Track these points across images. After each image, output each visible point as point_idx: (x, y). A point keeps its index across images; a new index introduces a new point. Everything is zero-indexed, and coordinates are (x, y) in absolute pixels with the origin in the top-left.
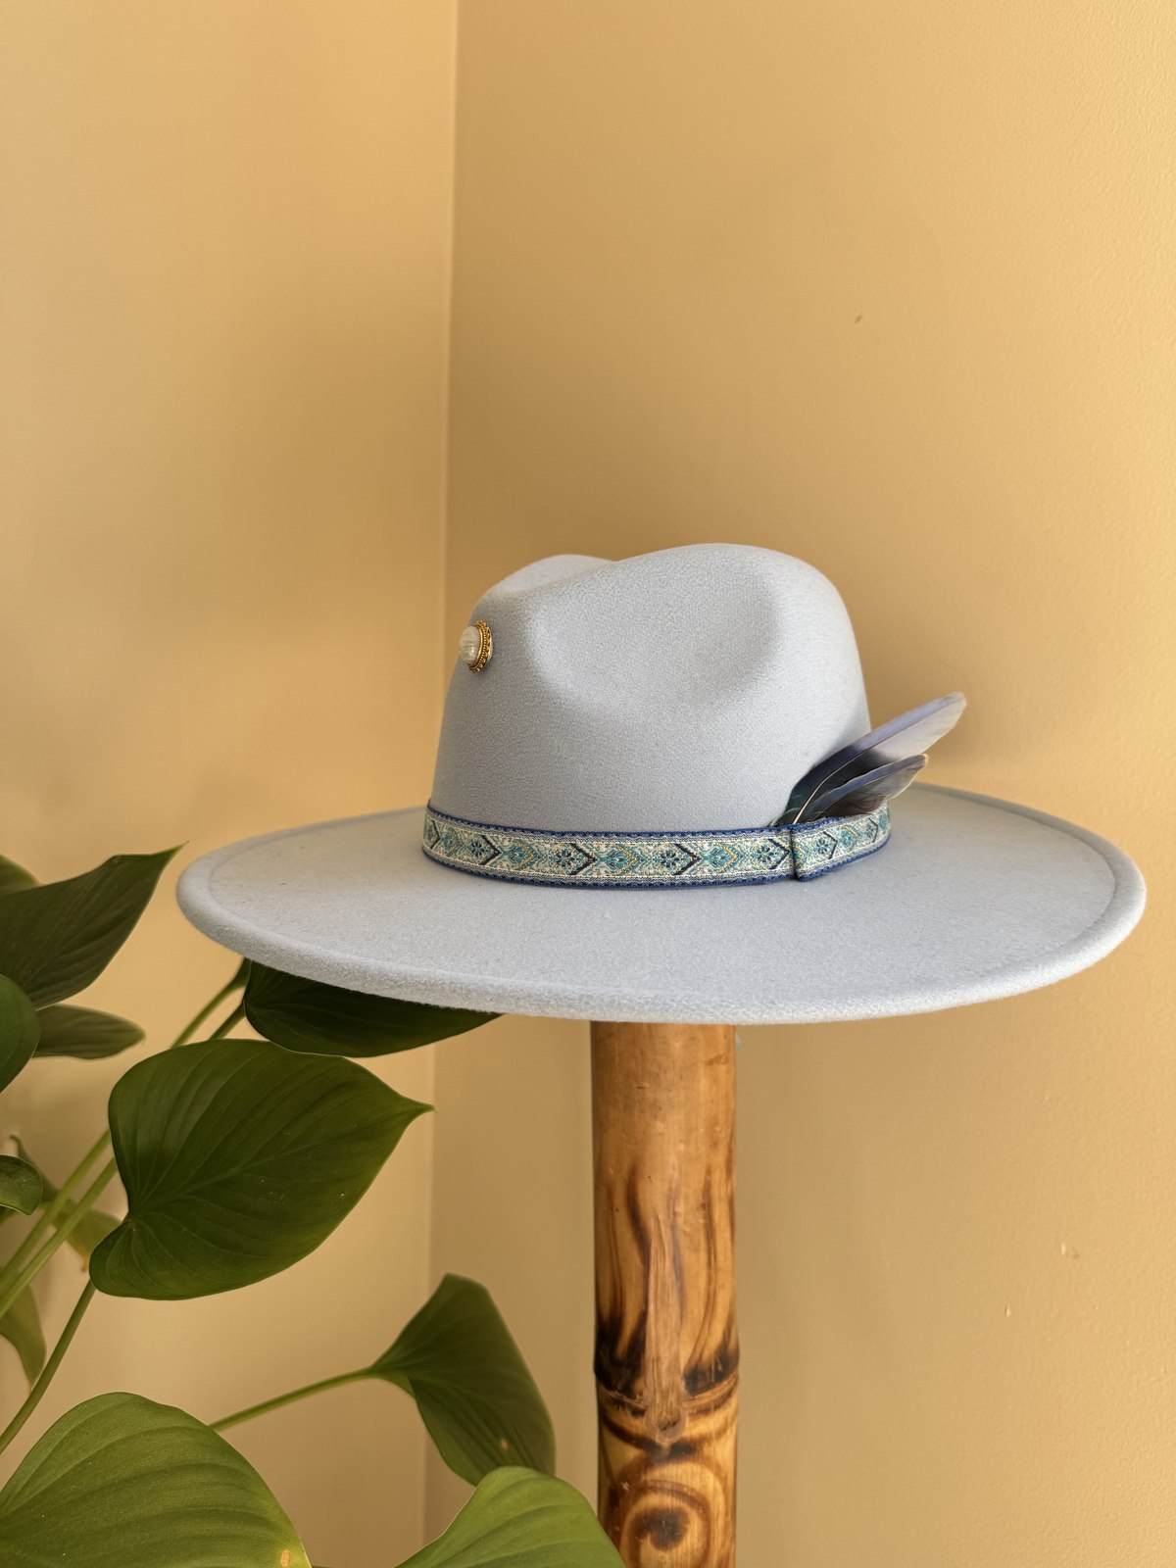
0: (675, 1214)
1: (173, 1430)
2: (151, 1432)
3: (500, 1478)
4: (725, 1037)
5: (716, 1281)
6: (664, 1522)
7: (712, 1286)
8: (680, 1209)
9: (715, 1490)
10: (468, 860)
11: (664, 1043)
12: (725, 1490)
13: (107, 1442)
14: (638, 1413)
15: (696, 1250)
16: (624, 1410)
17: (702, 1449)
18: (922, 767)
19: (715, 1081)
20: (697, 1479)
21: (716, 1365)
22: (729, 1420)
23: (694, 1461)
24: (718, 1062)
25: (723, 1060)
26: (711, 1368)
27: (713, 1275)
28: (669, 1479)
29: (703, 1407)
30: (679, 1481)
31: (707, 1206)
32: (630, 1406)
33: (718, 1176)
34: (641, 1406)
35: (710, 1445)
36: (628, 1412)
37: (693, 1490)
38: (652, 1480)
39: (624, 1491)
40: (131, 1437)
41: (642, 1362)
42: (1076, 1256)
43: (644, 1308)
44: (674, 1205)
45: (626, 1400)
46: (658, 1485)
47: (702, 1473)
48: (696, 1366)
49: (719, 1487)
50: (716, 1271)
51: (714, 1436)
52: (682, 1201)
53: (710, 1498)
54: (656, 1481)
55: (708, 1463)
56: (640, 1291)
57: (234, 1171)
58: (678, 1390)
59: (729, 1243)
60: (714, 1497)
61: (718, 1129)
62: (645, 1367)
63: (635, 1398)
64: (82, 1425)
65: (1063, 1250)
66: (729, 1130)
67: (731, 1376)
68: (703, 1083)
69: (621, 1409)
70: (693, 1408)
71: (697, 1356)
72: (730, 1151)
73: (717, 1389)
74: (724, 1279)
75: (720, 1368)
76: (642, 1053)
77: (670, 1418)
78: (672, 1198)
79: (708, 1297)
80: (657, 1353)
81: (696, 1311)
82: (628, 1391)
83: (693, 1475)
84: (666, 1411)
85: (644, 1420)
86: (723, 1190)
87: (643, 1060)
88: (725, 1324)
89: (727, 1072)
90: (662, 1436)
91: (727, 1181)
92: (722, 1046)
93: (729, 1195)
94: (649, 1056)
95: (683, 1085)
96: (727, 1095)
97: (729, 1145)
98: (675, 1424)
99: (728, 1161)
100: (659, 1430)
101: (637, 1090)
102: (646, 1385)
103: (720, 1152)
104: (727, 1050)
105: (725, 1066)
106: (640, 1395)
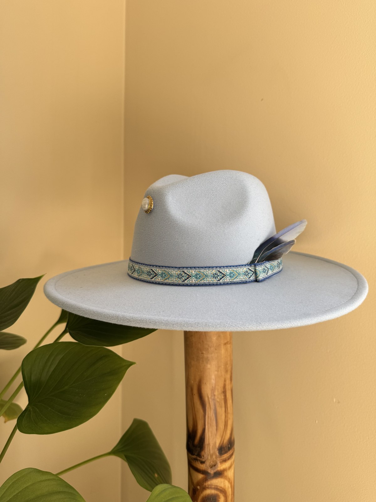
0: (214, 395)
1: (49, 480)
2: (41, 481)
3: (159, 488)
4: (230, 335)
5: (228, 417)
6: (212, 499)
7: (227, 419)
8: (216, 393)
9: (228, 487)
10: (146, 278)
11: (210, 338)
12: (231, 486)
13: (25, 486)
14: (203, 463)
15: (221, 407)
16: (198, 462)
17: (224, 473)
18: (294, 244)
19: (226, 350)
20: (223, 484)
21: (228, 445)
22: (232, 463)
23: (221, 478)
25: (229, 343)
26: (226, 446)
27: (227, 415)
28: (214, 484)
29: (224, 459)
30: (216, 485)
31: (224, 392)
32: (200, 460)
33: (228, 382)
34: (204, 460)
35: (226, 472)
36: (199, 462)
37: (221, 487)
38: (208, 485)
39: (198, 489)
40: (34, 484)
41: (204, 445)
42: (339, 402)
43: (204, 427)
44: (214, 392)
45: (198, 458)
46: (210, 486)
47: (224, 481)
48: (222, 446)
49: (229, 486)
50: (228, 414)
51: (228, 468)
52: (216, 391)
53: (227, 489)
54: (209, 485)
55: (226, 478)
56: (203, 421)
57: (66, 387)
58: (216, 454)
59: (231, 404)
60: (228, 489)
61: (228, 366)
62: (205, 447)
63: (201, 458)
64: (16, 481)
65: (334, 400)
66: (231, 367)
67: (233, 448)
68: (223, 351)
69: (196, 461)
70: (221, 460)
71: (222, 442)
72: (231, 373)
73: (229, 453)
74: (230, 416)
76: (203, 341)
77: (213, 463)
78: (213, 390)
79: (225, 422)
80: (209, 442)
81: (221, 427)
82: (199, 455)
83: (221, 482)
84: (212, 461)
85: (205, 465)
86: (229, 386)
87: (203, 344)
88: (231, 431)
89: (230, 347)
90: (211, 470)
91: (230, 383)
92: (228, 339)
93: (231, 388)
94: (205, 342)
95: (216, 352)
96: (230, 355)
97: (231, 371)
98: (215, 465)
99: (231, 377)
100: (210, 468)
101: (201, 354)
102: (205, 453)
103: (228, 374)
104: (230, 340)
105: (230, 345)
106: (203, 456)
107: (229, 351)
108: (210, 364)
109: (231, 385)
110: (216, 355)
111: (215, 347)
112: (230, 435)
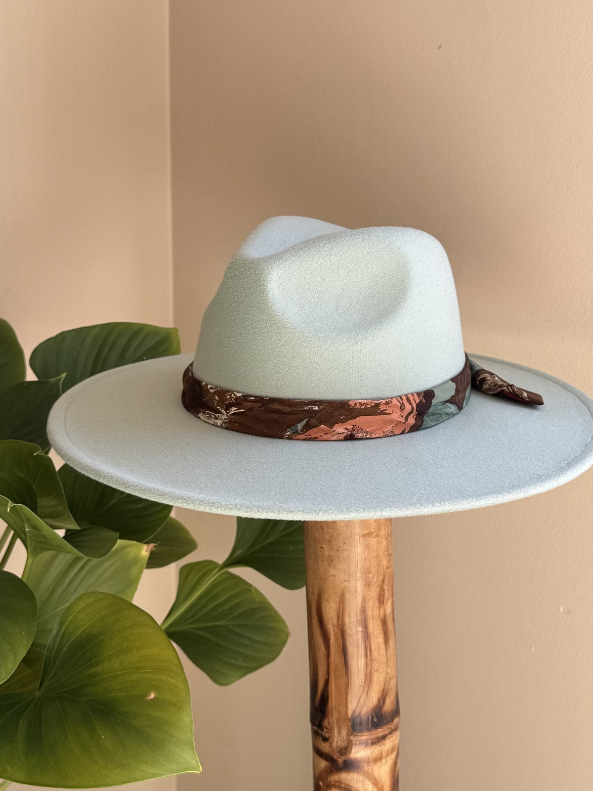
0: (343, 623)
8: (347, 620)
14: (325, 740)
16: (319, 738)
17: (363, 767)
19: (367, 547)
20: (361, 784)
21: (373, 718)
23: (358, 773)
24: (370, 537)
26: (369, 718)
28: (343, 782)
29: (364, 741)
30: (348, 783)
31: (363, 621)
32: (321, 735)
33: (372, 604)
34: (327, 735)
35: (368, 766)
36: (321, 739)
38: (334, 781)
39: (320, 786)
41: (327, 709)
43: (327, 677)
44: (342, 618)
45: (320, 731)
46: (337, 784)
47: (363, 781)
48: (359, 716)
50: (371, 660)
51: (371, 761)
52: (348, 616)
54: (336, 781)
55: (367, 775)
56: (325, 667)
59: (382, 646)
61: (371, 576)
62: (328, 713)
63: (323, 730)
66: (381, 578)
68: (359, 548)
69: (317, 736)
71: (359, 709)
73: (372, 733)
74: (379, 667)
75: (375, 720)
77: (343, 745)
82: (321, 726)
83: (358, 781)
84: (341, 740)
85: (328, 744)
86: (376, 613)
87: (322, 531)
88: (380, 694)
89: (378, 543)
90: (339, 756)
91: (379, 607)
92: (372, 527)
93: (381, 616)
94: (326, 530)
95: (346, 548)
96: (378, 556)
97: (381, 586)
98: (345, 748)
99: (380, 596)
100: (338, 752)
101: (319, 549)
102: (329, 723)
103: (373, 590)
104: (377, 530)
105: (376, 539)
106: (326, 728)
107: (376, 549)
108: (334, 568)
109: (380, 611)
110: (346, 553)
111: (344, 538)
112: (377, 701)
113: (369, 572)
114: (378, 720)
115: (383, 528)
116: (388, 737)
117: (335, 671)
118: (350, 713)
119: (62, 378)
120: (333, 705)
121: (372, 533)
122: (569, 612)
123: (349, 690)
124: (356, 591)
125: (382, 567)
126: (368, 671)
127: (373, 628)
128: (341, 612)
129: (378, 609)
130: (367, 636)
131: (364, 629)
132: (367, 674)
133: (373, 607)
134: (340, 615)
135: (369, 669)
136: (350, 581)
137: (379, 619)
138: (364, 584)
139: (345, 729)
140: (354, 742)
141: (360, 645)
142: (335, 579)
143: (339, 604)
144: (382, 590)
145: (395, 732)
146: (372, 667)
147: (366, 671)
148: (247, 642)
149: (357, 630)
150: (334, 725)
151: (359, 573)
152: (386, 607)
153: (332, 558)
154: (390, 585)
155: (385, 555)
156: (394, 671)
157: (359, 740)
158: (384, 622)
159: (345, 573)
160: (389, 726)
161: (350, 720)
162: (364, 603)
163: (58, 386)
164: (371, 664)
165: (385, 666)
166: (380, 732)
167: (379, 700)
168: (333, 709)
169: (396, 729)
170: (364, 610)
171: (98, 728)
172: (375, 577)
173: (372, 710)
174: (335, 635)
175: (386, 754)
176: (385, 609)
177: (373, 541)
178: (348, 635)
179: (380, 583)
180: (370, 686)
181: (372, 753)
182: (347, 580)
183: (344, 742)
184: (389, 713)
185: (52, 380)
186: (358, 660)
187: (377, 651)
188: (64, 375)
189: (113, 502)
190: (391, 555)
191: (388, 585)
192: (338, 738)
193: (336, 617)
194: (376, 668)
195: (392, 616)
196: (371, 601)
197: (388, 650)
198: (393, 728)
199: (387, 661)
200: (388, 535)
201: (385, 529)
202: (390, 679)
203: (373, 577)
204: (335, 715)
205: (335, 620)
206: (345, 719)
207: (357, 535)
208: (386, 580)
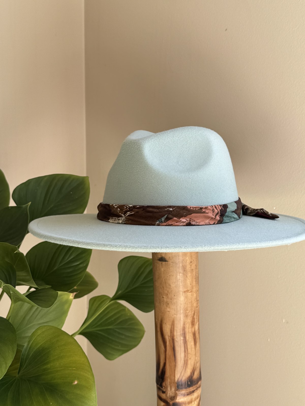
4: (191, 285)
8: (175, 334)
11: (169, 285)
14: (164, 392)
19: (186, 297)
21: (188, 382)
24: (188, 292)
26: (186, 382)
27: (186, 355)
29: (183, 393)
31: (184, 334)
34: (164, 390)
36: (161, 392)
41: (165, 377)
43: (165, 361)
48: (181, 381)
51: (187, 403)
52: (176, 332)
56: (164, 356)
59: (193, 346)
61: (188, 312)
62: (165, 379)
63: (162, 388)
66: (193, 313)
68: (182, 298)
71: (181, 378)
73: (188, 389)
75: (189, 383)
76: (163, 287)
82: (161, 385)
84: (172, 393)
85: (165, 394)
86: (190, 330)
87: (163, 289)
88: (192, 370)
89: (191, 295)
90: (170, 400)
91: (192, 327)
92: (189, 287)
93: (193, 332)
94: (165, 288)
95: (175, 298)
96: (192, 302)
97: (193, 317)
98: (174, 397)
99: (192, 321)
100: (170, 399)
101: (162, 298)
102: (166, 384)
103: (189, 318)
104: (191, 288)
105: (191, 293)
106: (164, 387)
107: (190, 298)
108: (169, 308)
109: (192, 329)
110: (175, 301)
111: (174, 293)
112: (190, 373)
113: (187, 310)
114: (190, 383)
115: (194, 287)
116: (195, 391)
117: (169, 359)
118: (176, 380)
119: (28, 205)
120: (168, 375)
121: (189, 290)
122: (287, 323)
123: (176, 368)
124: (180, 319)
125: (194, 307)
126: (186, 359)
127: (189, 337)
128: (172, 330)
129: (191, 328)
130: (185, 342)
131: (184, 338)
132: (185, 360)
133: (189, 327)
134: (172, 331)
135: (186, 358)
136: (177, 314)
137: (191, 333)
138: (184, 316)
139: (174, 387)
140: (178, 394)
141: (182, 346)
142: (169, 313)
143: (172, 326)
144: (193, 318)
145: (199, 389)
146: (187, 357)
147: (185, 359)
148: (123, 337)
149: (180, 339)
150: (168, 385)
151: (182, 310)
152: (195, 327)
153: (168, 303)
154: (198, 316)
155: (195, 301)
156: (199, 358)
157: (181, 393)
158: (194, 334)
159: (174, 310)
160: (196, 386)
161: (176, 383)
162: (184, 325)
163: (27, 209)
164: (188, 355)
165: (194, 356)
166: (191, 389)
167: (191, 373)
168: (168, 377)
169: (199, 387)
170: (184, 329)
171: (48, 398)
172: (190, 312)
173: (187, 378)
174: (169, 341)
175: (194, 399)
176: (195, 328)
177: (189, 294)
178: (176, 341)
179: (192, 315)
180: (187, 366)
181: (187, 399)
182: (176, 314)
183: (173, 394)
184: (196, 379)
185: (24, 206)
186: (181, 354)
187: (190, 349)
188: (30, 203)
189: (55, 268)
190: (198, 301)
191: (197, 315)
192: (170, 392)
193: (170, 332)
194: (190, 357)
195: (198, 331)
196: (188, 325)
197: (196, 348)
198: (198, 387)
199: (196, 354)
200: (197, 291)
201: (195, 288)
202: (197, 362)
203: (189, 312)
204: (169, 380)
205: (169, 334)
206: (173, 383)
207: (181, 291)
208: (196, 314)
